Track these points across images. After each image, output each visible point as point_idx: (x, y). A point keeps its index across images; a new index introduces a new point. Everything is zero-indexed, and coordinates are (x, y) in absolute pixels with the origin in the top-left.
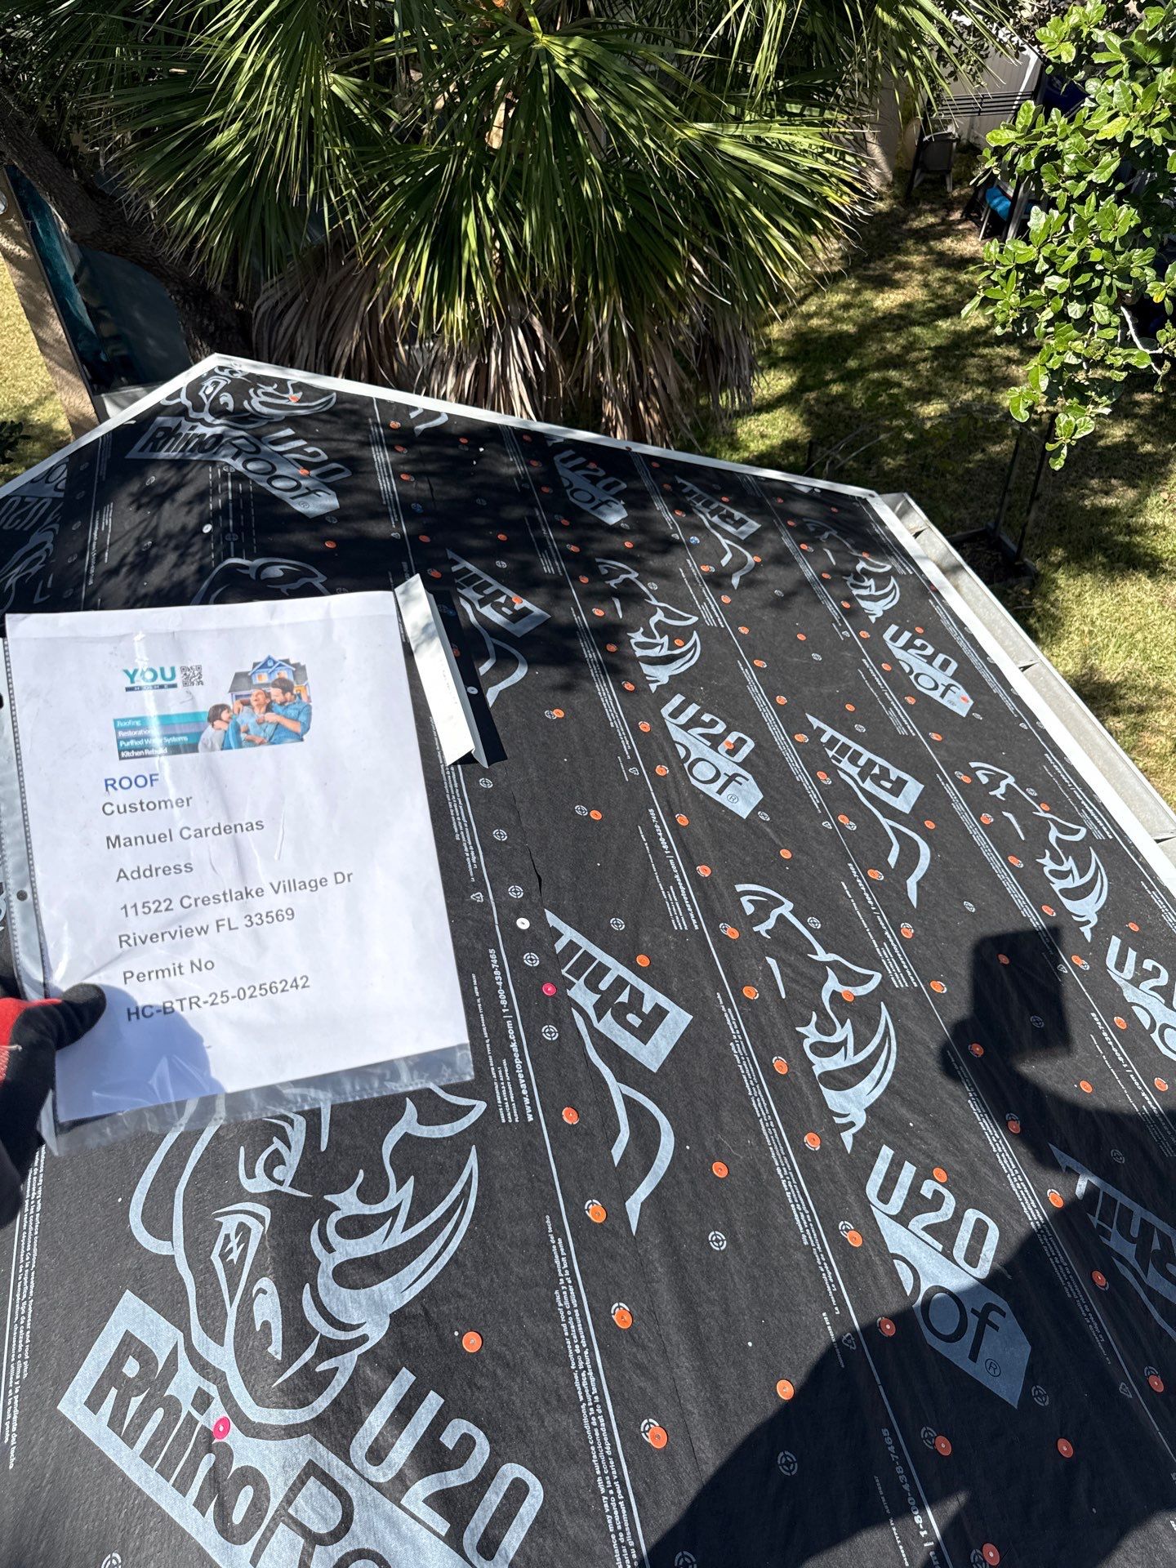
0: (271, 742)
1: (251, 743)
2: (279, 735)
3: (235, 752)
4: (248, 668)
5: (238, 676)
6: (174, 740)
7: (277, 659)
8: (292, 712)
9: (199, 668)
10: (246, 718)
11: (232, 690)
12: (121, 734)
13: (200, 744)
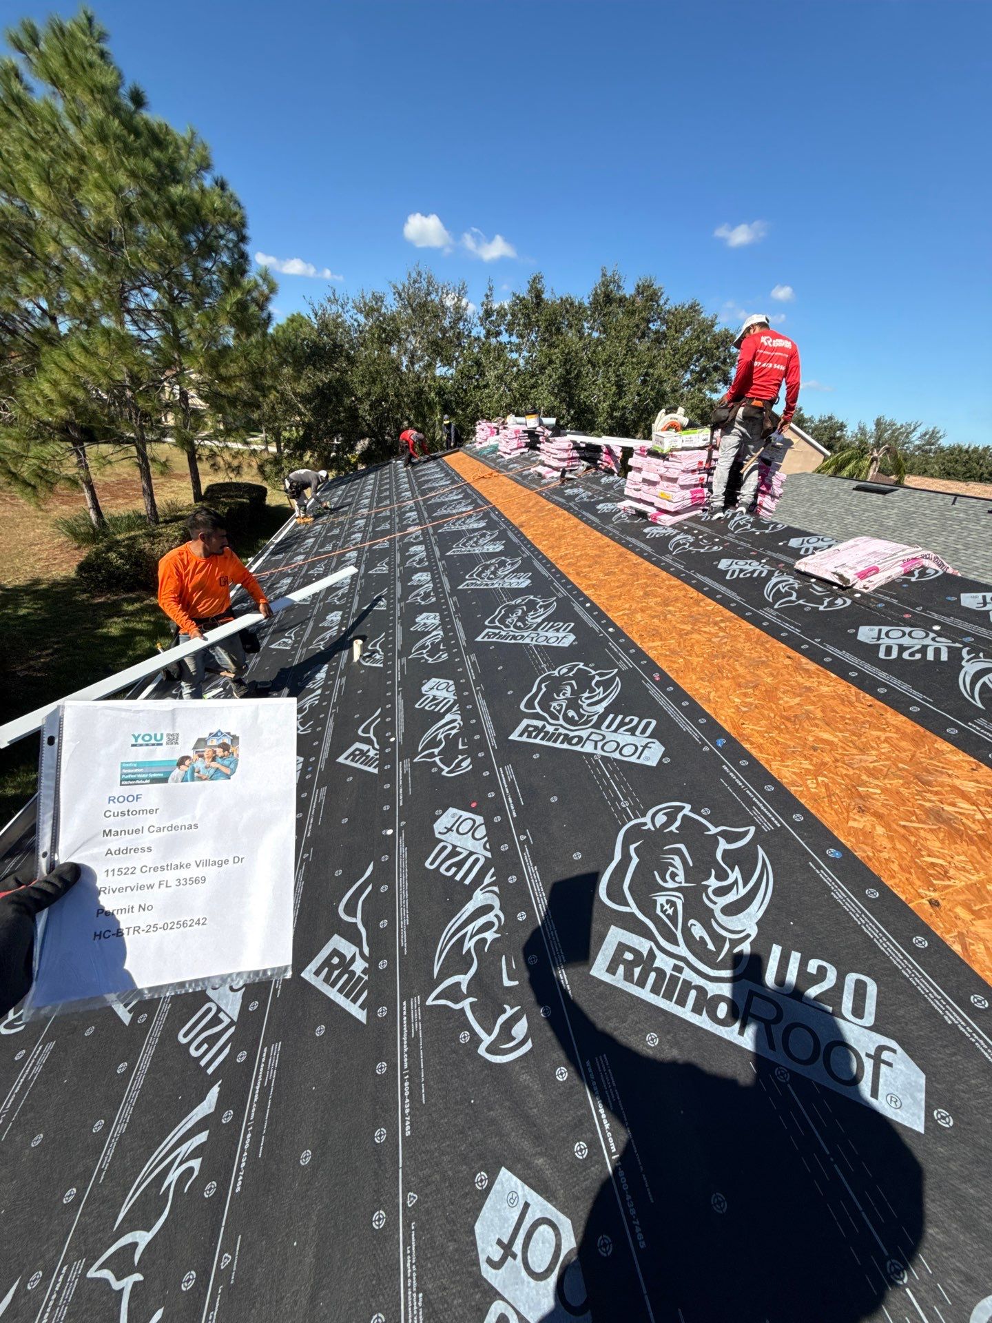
0: (211, 778)
1: (200, 779)
2: (216, 775)
3: (189, 783)
4: (206, 735)
5: (200, 740)
6: (155, 775)
7: (224, 731)
8: (226, 762)
9: (178, 735)
10: (199, 764)
11: (194, 748)
12: (124, 771)
13: (170, 779)
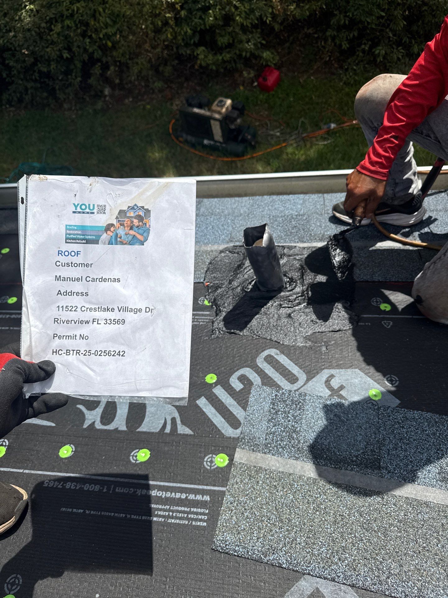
0: (130, 244)
13: (100, 241)
